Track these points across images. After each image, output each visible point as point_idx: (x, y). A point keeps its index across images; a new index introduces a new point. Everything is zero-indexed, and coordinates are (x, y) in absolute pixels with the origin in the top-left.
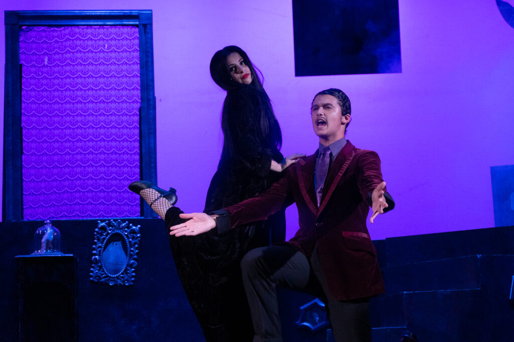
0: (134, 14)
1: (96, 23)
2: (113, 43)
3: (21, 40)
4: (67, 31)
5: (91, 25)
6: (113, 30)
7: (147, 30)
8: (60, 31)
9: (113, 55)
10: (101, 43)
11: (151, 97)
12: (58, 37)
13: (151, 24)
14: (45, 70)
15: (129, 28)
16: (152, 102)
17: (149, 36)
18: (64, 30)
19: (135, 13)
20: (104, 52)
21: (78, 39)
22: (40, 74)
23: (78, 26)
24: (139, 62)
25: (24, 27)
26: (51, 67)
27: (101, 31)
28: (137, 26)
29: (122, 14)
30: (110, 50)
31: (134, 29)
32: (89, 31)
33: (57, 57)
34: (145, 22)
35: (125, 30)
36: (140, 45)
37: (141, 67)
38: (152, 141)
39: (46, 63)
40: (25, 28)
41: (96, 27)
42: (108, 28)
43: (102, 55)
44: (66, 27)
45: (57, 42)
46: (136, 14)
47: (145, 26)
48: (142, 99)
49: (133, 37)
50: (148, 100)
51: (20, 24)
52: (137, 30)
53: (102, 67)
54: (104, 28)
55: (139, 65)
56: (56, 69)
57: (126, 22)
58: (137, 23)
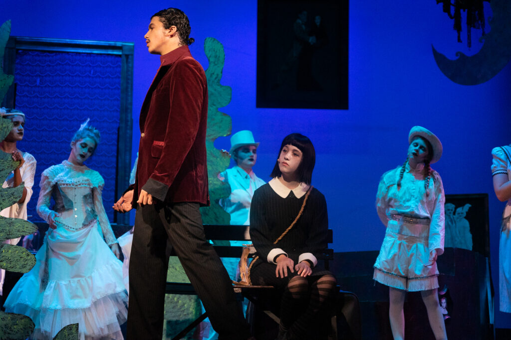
0: (118, 45)
1: (84, 51)
2: (98, 69)
3: (17, 62)
4: (58, 57)
5: (79, 53)
6: (99, 59)
7: (129, 60)
8: (52, 56)
9: (98, 80)
10: (88, 68)
11: (129, 119)
12: (50, 61)
13: (133, 55)
14: (36, 89)
15: (113, 58)
16: (129, 123)
17: (130, 65)
18: (55, 56)
20: (90, 77)
21: (67, 64)
22: (32, 92)
23: (68, 52)
24: (120, 87)
26: (42, 87)
27: (88, 59)
28: (120, 56)
29: (107, 44)
30: (95, 76)
31: (117, 58)
32: (78, 58)
33: (48, 79)
34: (127, 53)
35: (110, 59)
37: (122, 92)
39: (38, 83)
40: (21, 52)
41: (84, 55)
42: (94, 57)
43: (88, 79)
44: (57, 53)
45: (48, 65)
46: (120, 45)
47: (127, 56)
48: (121, 120)
49: (117, 65)
50: (127, 121)
51: (17, 48)
52: (119, 59)
53: (87, 90)
54: (90, 57)
55: (119, 90)
56: (47, 89)
57: (110, 52)
58: (120, 53)
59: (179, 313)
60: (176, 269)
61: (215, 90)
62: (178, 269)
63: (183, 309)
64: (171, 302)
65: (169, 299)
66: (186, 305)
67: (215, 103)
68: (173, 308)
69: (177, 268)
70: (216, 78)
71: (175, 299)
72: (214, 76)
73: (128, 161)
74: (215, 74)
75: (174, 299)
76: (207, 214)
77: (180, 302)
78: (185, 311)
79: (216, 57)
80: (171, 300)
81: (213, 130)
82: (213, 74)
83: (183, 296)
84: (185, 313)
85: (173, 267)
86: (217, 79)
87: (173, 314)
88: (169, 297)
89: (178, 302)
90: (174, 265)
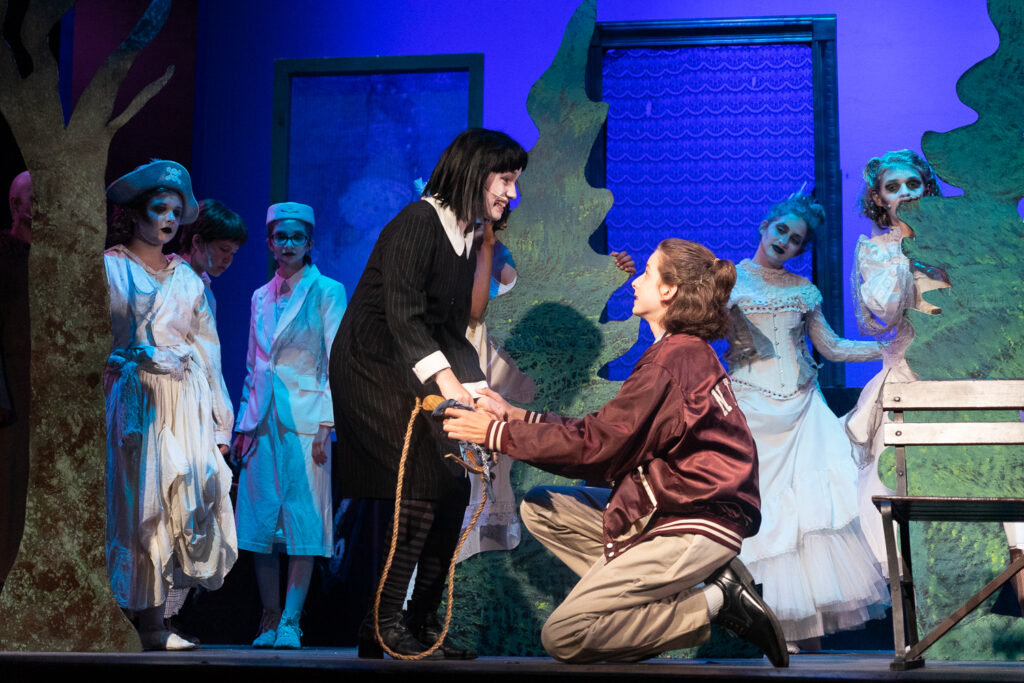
0: (803, 22)
1: (735, 41)
2: (766, 75)
3: (605, 73)
4: (685, 56)
5: (727, 45)
6: (766, 53)
7: (828, 52)
8: (674, 56)
9: (766, 97)
10: (745, 75)
11: (834, 171)
12: (669, 66)
13: (834, 40)
14: (646, 124)
15: (794, 49)
16: (834, 180)
17: (830, 61)
18: (679, 54)
19: (805, 21)
20: (749, 91)
21: (704, 69)
22: (638, 131)
23: (703, 46)
24: (811, 108)
25: (611, 51)
26: (657, 120)
27: (745, 54)
28: (809, 44)
29: (782, 23)
30: (761, 88)
31: (802, 49)
32: (724, 54)
33: (667, 102)
34: (823, 37)
35: (788, 52)
36: (813, 78)
37: (816, 118)
38: (835, 249)
39: (648, 113)
40: (613, 53)
41: (736, 47)
42: (756, 50)
43: (746, 97)
44: (683, 49)
45: (666, 75)
46: (807, 22)
47: (823, 43)
48: (817, 174)
49: (802, 64)
50: (829, 176)
51: (604, 45)
52: (808, 51)
53: (746, 119)
54: (749, 50)
55: (811, 114)
56: (666, 123)
57: (788, 38)
58: (810, 39)
59: (964, 561)
60: (952, 472)
61: (1016, 95)
62: (956, 472)
63: (970, 553)
64: (946, 540)
65: (941, 533)
66: (975, 545)
67: (1016, 123)
68: (950, 551)
69: (953, 469)
70: (1016, 69)
71: (954, 533)
72: (1012, 66)
73: (835, 257)
74: (1014, 60)
75: (951, 533)
76: (1011, 357)
77: (963, 538)
78: (976, 557)
79: (1014, 23)
80: (945, 534)
81: (1016, 180)
82: (1010, 60)
83: (970, 526)
84: (974, 562)
85: (945, 468)
86: (1018, 72)
87: (951, 564)
88: (940, 530)
89: (959, 538)
90: (947, 463)
